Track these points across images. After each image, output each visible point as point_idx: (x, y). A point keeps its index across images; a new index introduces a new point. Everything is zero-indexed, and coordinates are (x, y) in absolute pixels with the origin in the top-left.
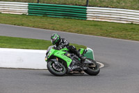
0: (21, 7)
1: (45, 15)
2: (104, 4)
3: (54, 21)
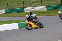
0: (3, 11)
1: (11, 12)
3: (14, 14)
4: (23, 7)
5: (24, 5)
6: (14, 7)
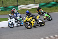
2: (23, 4)
4: (17, 4)
5: (19, 3)
6: (8, 5)
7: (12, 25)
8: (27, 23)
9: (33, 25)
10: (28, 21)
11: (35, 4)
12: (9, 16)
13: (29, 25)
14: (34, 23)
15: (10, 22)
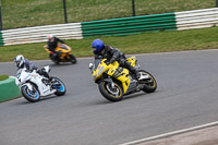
7: (34, 92)
8: (107, 83)
9: (126, 88)
10: (109, 73)
11: (66, 22)
12: (18, 62)
13: (114, 90)
14: (129, 82)
15: (27, 82)
